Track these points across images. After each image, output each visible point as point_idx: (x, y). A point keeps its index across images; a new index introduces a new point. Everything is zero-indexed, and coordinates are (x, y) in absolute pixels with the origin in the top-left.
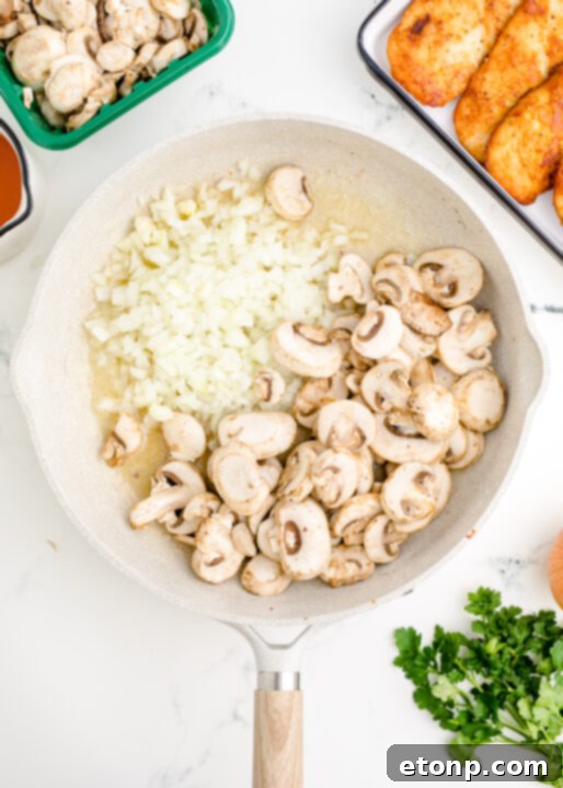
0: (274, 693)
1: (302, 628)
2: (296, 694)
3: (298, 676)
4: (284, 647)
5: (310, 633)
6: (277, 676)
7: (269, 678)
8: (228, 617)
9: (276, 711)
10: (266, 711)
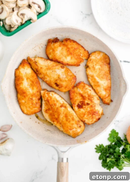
0: (62, 163)
1: (69, 148)
2: (67, 163)
3: (67, 159)
4: (64, 152)
5: (70, 149)
6: (62, 159)
7: (61, 159)
8: (51, 145)
9: (62, 167)
10: (60, 167)
